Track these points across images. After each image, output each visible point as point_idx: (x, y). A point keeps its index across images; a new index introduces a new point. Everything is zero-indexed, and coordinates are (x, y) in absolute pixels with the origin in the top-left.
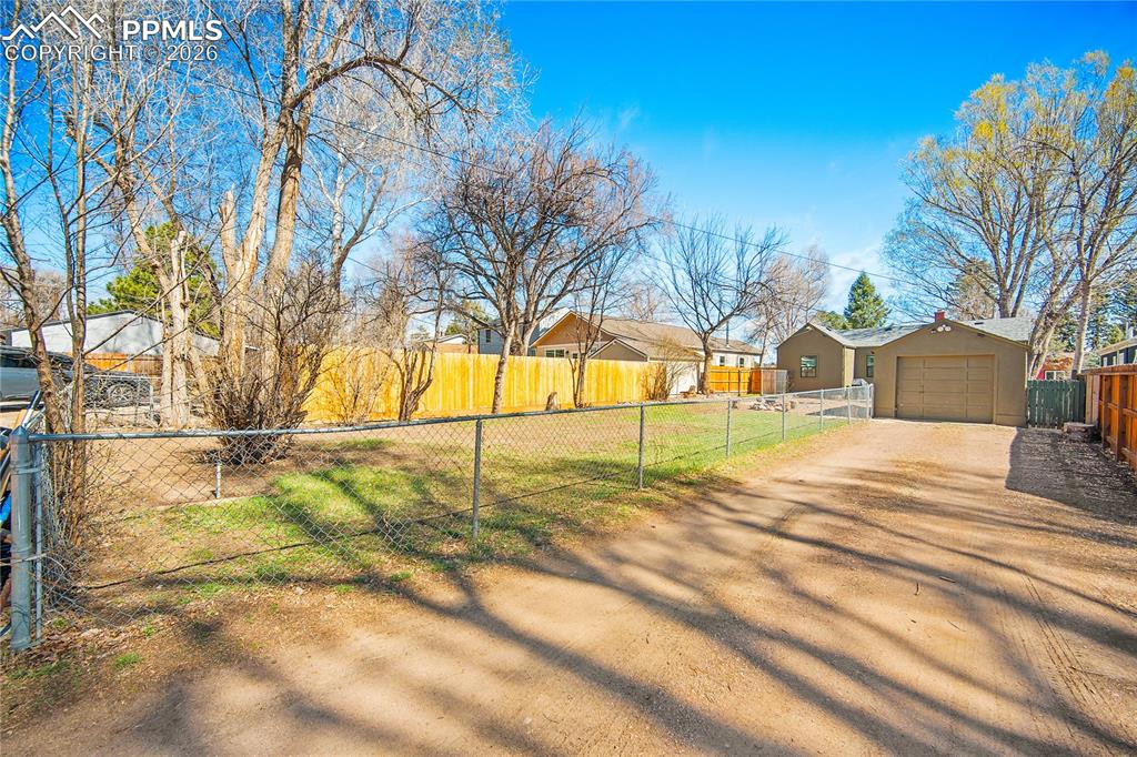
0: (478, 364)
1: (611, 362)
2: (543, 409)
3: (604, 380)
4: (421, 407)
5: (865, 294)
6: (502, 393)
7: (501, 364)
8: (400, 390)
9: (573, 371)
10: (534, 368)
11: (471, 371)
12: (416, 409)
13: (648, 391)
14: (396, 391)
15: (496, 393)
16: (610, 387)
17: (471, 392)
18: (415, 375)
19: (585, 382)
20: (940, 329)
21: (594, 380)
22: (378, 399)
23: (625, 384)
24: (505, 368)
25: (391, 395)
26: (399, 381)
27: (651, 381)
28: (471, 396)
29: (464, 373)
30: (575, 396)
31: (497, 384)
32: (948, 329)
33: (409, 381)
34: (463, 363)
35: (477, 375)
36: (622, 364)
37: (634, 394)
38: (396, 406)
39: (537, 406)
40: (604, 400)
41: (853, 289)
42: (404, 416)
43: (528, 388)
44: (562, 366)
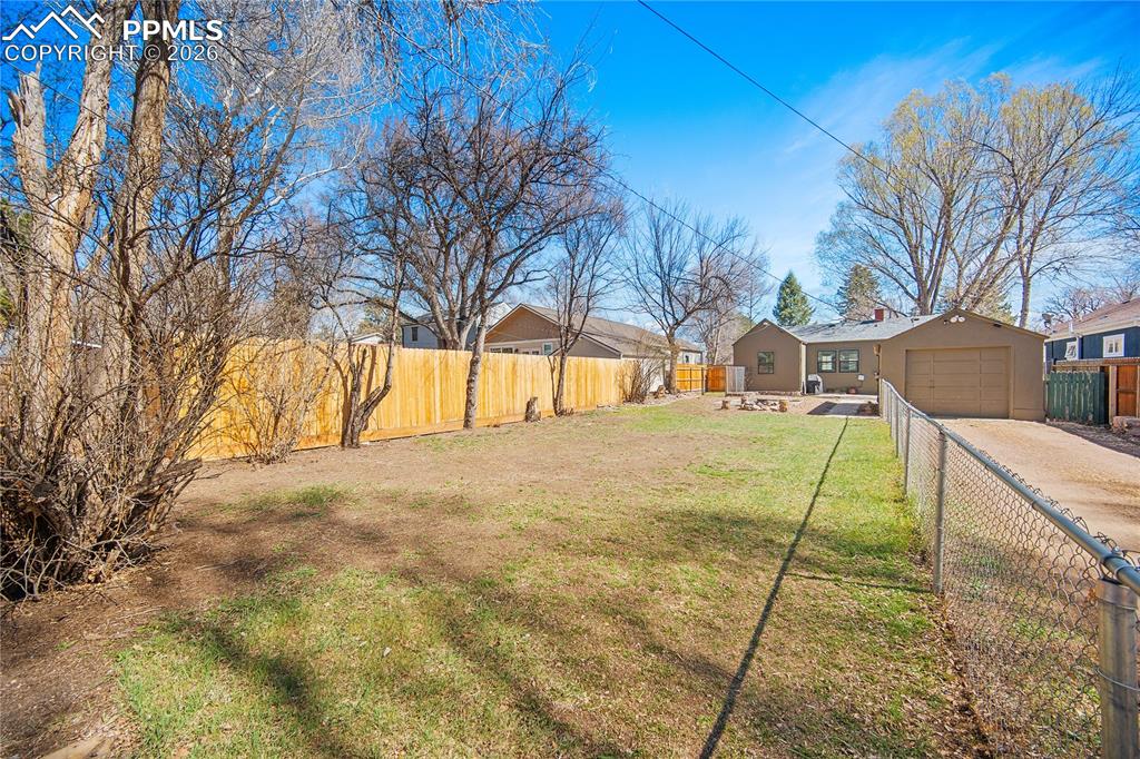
0: (445, 365)
1: (591, 360)
2: (522, 417)
3: (583, 381)
4: (372, 424)
5: (793, 293)
6: (477, 400)
7: (474, 363)
8: (342, 401)
9: (552, 370)
10: (511, 366)
11: (437, 372)
12: (366, 428)
13: (624, 393)
14: (335, 402)
15: (468, 401)
16: (589, 388)
17: (438, 400)
18: (364, 380)
19: (565, 384)
20: (953, 320)
21: (573, 381)
22: (310, 417)
23: (604, 386)
24: (480, 369)
25: (328, 410)
26: (340, 388)
27: (628, 381)
28: (438, 405)
29: (429, 377)
30: (555, 401)
31: (469, 389)
32: (962, 319)
33: (356, 389)
34: (426, 362)
35: (445, 379)
36: (601, 361)
37: (610, 395)
38: (336, 424)
39: (514, 415)
40: (583, 404)
41: (782, 288)
42: (349, 439)
43: (504, 392)
44: (541, 365)
